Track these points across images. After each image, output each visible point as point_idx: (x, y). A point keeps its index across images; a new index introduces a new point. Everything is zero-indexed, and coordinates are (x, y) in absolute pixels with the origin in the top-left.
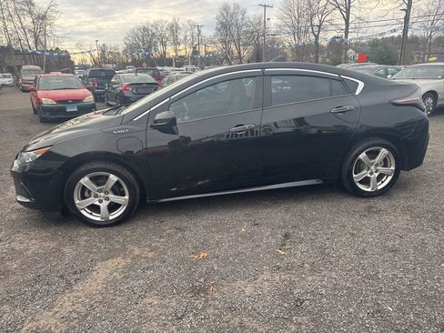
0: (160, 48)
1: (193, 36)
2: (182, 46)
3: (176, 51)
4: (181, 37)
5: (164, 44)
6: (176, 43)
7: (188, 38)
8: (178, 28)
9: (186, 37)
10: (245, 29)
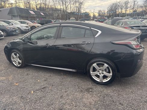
0: (120, 11)
5: (122, 9)
6: (126, 8)
9: (131, 6)
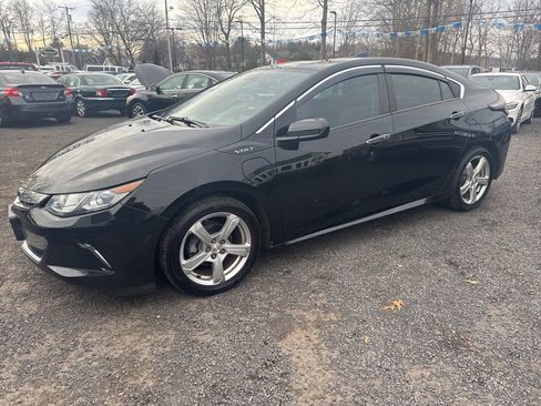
1: (53, 22)
2: (37, 36)
3: (28, 42)
4: (34, 22)
6: (27, 30)
7: (46, 24)
8: (27, 8)
9: (42, 23)
10: (132, 17)
